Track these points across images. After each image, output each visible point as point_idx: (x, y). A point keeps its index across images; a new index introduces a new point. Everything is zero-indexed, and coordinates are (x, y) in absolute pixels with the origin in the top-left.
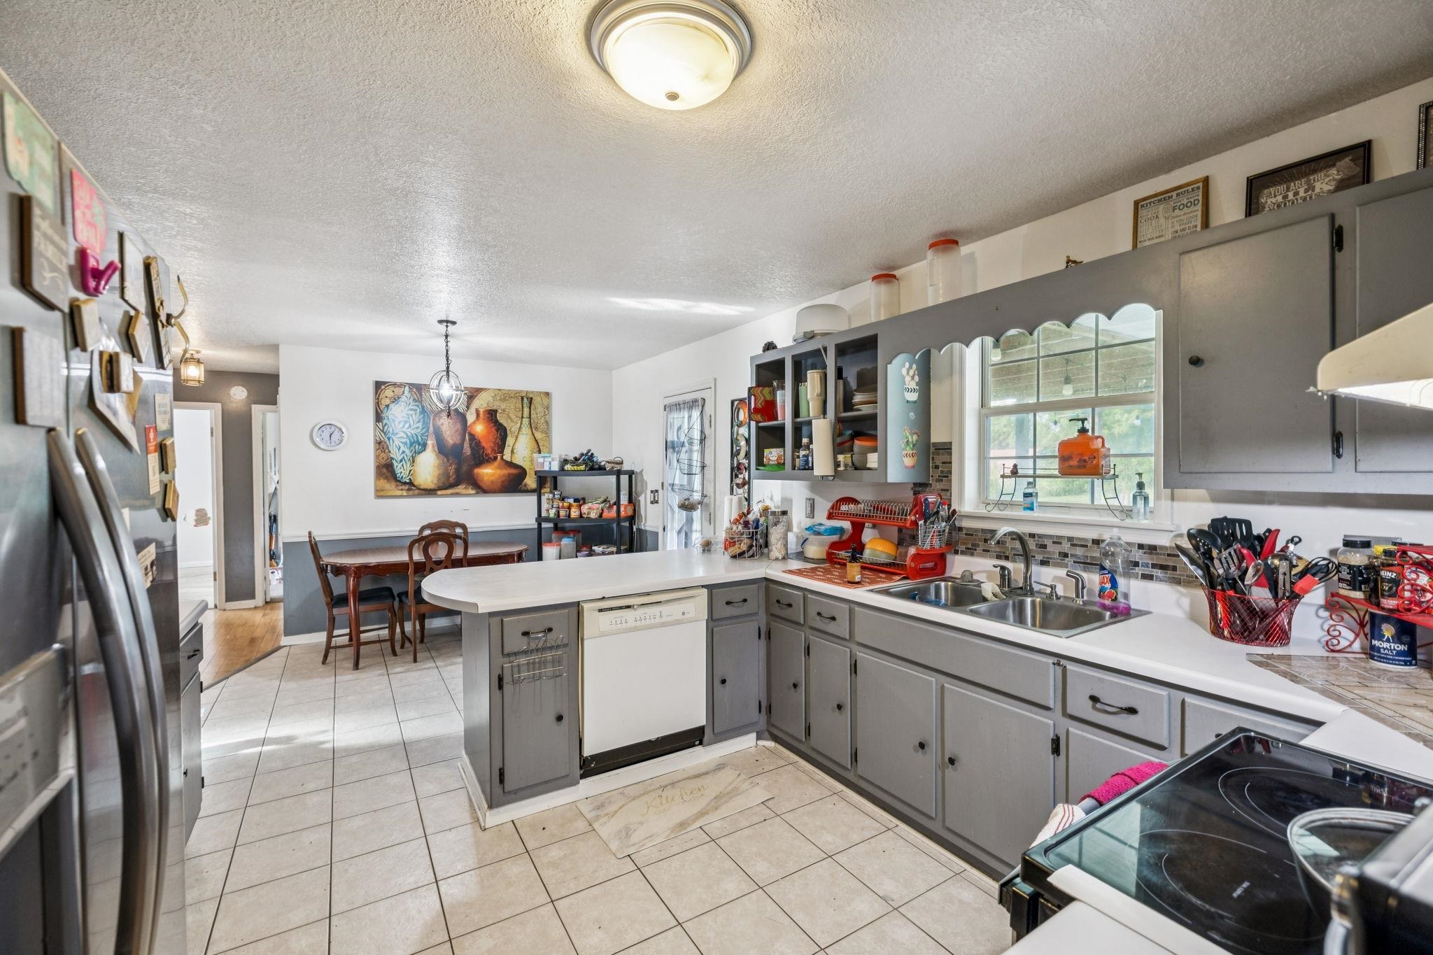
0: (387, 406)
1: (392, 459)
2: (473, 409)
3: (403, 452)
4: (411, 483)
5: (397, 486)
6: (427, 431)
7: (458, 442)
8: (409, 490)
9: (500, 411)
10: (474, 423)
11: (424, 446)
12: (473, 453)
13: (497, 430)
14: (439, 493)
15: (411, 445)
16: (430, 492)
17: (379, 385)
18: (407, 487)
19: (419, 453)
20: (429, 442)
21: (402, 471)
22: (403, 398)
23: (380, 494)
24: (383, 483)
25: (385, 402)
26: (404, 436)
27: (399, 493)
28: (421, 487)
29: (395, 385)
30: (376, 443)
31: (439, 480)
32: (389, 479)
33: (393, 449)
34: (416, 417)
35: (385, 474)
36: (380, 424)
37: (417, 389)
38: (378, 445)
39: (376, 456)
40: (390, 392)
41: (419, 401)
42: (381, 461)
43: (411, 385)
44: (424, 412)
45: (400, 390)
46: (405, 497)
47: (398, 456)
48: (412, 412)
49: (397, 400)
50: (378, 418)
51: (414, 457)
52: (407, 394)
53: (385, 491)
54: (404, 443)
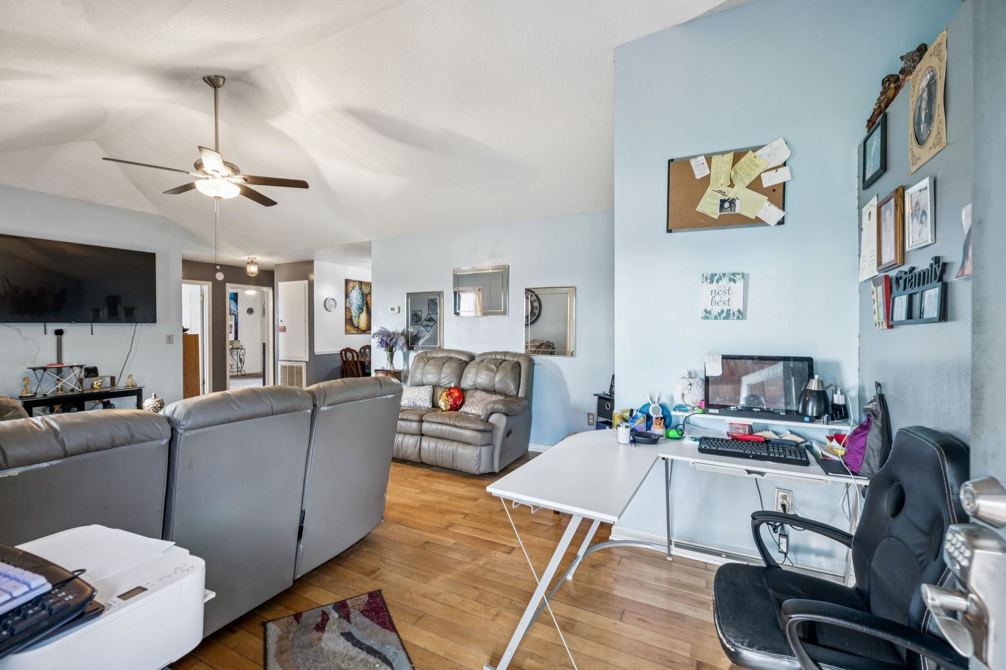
0: (351, 291)
1: (351, 315)
3: (356, 312)
4: (358, 327)
5: (353, 328)
6: (363, 303)
8: (357, 330)
11: (363, 310)
14: (367, 332)
15: (359, 309)
16: (364, 332)
17: (347, 281)
18: (356, 329)
19: (361, 313)
20: (364, 308)
21: (355, 321)
22: (356, 288)
23: (347, 332)
24: (349, 327)
25: (350, 289)
26: (356, 305)
27: (354, 332)
28: (362, 329)
29: (353, 281)
30: (346, 308)
31: (367, 326)
32: (350, 325)
33: (353, 311)
34: (360, 296)
35: (349, 323)
36: (348, 300)
37: (361, 283)
38: (348, 309)
39: (346, 314)
40: (351, 285)
41: (361, 289)
42: (348, 317)
43: (359, 281)
44: (362, 294)
45: (354, 284)
46: (355, 334)
47: (353, 314)
48: (358, 294)
49: (353, 288)
50: (347, 296)
51: (359, 315)
52: (357, 286)
53: (349, 330)
54: (356, 308)
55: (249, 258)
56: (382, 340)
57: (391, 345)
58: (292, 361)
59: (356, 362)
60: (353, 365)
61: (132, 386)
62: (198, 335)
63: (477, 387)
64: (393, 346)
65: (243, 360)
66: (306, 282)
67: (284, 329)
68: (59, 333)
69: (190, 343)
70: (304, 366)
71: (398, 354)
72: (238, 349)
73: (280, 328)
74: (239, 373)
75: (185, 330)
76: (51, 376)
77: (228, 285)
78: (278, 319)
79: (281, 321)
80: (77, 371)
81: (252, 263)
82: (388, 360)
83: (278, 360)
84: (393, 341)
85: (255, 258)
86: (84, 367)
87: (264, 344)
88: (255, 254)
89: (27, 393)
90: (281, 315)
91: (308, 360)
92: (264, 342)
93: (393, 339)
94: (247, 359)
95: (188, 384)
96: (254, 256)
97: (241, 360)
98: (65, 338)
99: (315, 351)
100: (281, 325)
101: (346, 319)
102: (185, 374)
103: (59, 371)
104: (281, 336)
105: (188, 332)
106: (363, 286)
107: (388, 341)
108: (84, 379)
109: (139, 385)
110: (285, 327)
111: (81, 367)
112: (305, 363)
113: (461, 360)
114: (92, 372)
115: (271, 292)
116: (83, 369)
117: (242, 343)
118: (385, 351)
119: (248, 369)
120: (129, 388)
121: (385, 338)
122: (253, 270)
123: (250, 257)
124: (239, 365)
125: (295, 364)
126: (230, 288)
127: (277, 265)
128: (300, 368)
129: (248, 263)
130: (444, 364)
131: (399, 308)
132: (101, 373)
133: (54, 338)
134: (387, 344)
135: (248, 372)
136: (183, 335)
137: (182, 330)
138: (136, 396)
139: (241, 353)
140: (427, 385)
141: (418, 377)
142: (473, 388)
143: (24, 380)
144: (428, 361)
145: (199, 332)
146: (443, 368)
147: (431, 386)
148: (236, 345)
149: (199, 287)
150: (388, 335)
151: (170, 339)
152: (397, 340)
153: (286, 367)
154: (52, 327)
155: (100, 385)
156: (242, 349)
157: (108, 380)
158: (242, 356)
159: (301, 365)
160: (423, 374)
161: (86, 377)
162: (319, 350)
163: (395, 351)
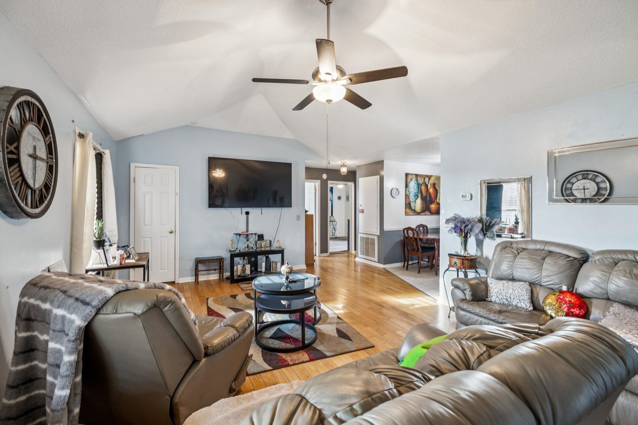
0: (410, 182)
1: (411, 201)
2: (430, 184)
3: (413, 199)
4: (414, 210)
5: (411, 211)
6: (419, 191)
7: (426, 195)
8: (414, 213)
9: (436, 184)
10: (430, 188)
11: (418, 196)
12: (429, 200)
13: (435, 191)
14: (421, 214)
15: (415, 196)
16: (419, 214)
17: (407, 175)
19: (417, 199)
20: (419, 195)
21: (412, 205)
22: (413, 179)
23: (406, 214)
24: (408, 210)
25: (409, 180)
26: (413, 193)
27: (412, 214)
28: (417, 212)
29: (411, 174)
30: (406, 195)
31: (421, 209)
32: (409, 208)
33: (411, 198)
34: (416, 186)
35: (408, 207)
36: (408, 189)
37: (417, 175)
38: (407, 196)
39: (406, 200)
40: (410, 177)
41: (417, 180)
42: (407, 202)
43: (415, 174)
44: (418, 184)
45: (412, 176)
46: (412, 215)
47: (411, 200)
48: (415, 184)
49: (411, 180)
50: (407, 186)
51: (415, 201)
52: (414, 178)
53: (408, 213)
54: (413, 195)
55: (342, 163)
56: (456, 226)
57: (466, 231)
58: (368, 234)
59: (416, 239)
60: (414, 241)
61: (279, 247)
62: (313, 215)
63: (610, 297)
64: (468, 232)
65: (335, 228)
66: (378, 177)
67: (363, 211)
68: (247, 213)
69: (309, 219)
70: (376, 238)
71: (472, 241)
72: (333, 221)
73: (360, 210)
74: (333, 237)
75: (306, 212)
76: (243, 239)
77: (329, 182)
78: (358, 204)
79: (361, 205)
80: (254, 236)
81: (344, 165)
82: (462, 245)
83: (359, 233)
84: (467, 227)
85: (346, 162)
86: (257, 234)
87: (349, 220)
88: (345, 159)
89: (232, 248)
90: (360, 201)
91: (379, 235)
92: (349, 219)
93: (467, 225)
94: (338, 228)
95: (308, 247)
96: (345, 161)
97: (334, 228)
98: (250, 216)
99: (385, 228)
100: (361, 208)
101: (406, 204)
102: (306, 240)
103: (247, 235)
104: (360, 216)
105: (308, 213)
106: (419, 178)
107: (463, 228)
108: (257, 241)
109: (283, 247)
110: (363, 210)
111: (256, 234)
112: (377, 236)
113: (569, 257)
114: (261, 237)
115: (353, 185)
116: (257, 236)
117: (335, 218)
118: (459, 236)
119: (338, 234)
120: (278, 248)
121: (459, 225)
122: (344, 170)
123: (342, 161)
124: (333, 232)
125: (370, 237)
126: (330, 184)
127: (358, 166)
128: (374, 240)
129: (341, 166)
130: (544, 259)
131: (471, 195)
132: (265, 238)
133: (245, 216)
134: (461, 230)
135: (338, 236)
136: (305, 215)
137: (305, 212)
138: (281, 254)
139: (334, 224)
140: (520, 281)
141: (505, 268)
142: (603, 297)
143: (231, 241)
144: (519, 253)
145: (313, 213)
146: (544, 264)
147: (528, 283)
148: (332, 219)
149: (313, 184)
150: (463, 221)
151: (298, 217)
152: (472, 226)
153: (363, 238)
154: (245, 210)
155: (264, 246)
156: (335, 221)
157: (268, 242)
158: (335, 226)
159: (374, 238)
160: (511, 267)
161: (258, 240)
162: (387, 228)
163: (470, 237)
